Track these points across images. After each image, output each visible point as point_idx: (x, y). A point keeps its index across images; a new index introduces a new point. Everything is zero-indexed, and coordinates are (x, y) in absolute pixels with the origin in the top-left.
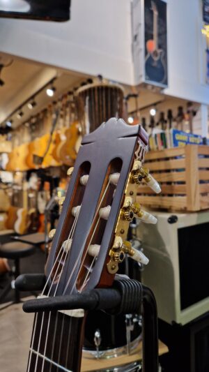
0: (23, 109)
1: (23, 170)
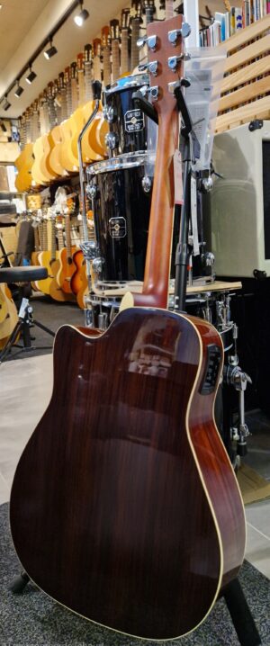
0: (35, 68)
1: (42, 184)
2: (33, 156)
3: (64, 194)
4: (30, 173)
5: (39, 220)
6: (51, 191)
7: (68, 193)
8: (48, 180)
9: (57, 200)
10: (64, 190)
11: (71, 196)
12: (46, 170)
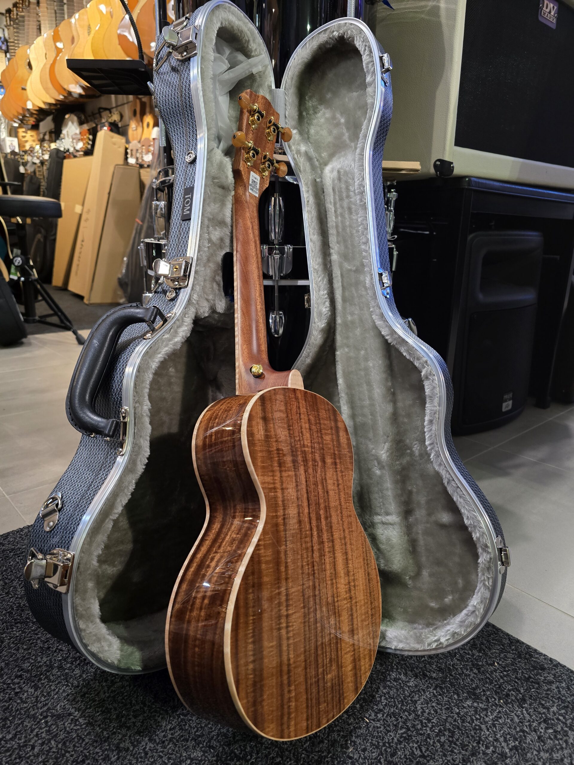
1: (43, 106)
2: (30, 65)
3: (76, 124)
4: (24, 89)
5: (37, 161)
6: (54, 120)
7: (81, 123)
8: (53, 102)
9: (64, 132)
10: (75, 118)
11: (86, 127)
12: (50, 85)
